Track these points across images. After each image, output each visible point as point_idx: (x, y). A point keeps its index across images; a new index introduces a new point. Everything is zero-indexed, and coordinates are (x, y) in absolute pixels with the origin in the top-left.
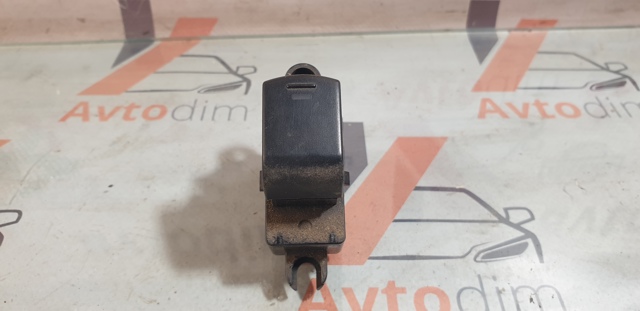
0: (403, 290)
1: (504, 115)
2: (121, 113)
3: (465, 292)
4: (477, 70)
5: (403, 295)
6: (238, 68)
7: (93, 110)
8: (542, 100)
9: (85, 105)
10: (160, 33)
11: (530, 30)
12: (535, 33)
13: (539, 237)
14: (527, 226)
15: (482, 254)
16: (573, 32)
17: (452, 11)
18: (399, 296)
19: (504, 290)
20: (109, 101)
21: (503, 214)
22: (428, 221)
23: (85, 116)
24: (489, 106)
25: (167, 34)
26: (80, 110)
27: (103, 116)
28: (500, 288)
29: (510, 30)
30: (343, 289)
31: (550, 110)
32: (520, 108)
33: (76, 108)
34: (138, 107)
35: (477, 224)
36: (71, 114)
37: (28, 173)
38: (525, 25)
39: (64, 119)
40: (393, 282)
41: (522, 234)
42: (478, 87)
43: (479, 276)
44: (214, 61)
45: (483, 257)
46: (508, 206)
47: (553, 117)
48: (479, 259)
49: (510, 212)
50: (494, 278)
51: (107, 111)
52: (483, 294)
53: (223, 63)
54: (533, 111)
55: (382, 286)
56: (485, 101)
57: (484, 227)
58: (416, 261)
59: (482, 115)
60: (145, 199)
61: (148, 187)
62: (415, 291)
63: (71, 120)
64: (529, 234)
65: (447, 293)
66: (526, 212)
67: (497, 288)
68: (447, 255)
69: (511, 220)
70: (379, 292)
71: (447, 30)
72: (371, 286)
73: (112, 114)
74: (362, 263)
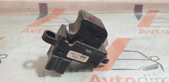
0: (121, 78)
1: (147, 33)
2: (38, 31)
3: (140, 79)
4: (138, 22)
5: (122, 80)
6: (71, 21)
7: (30, 30)
8: (157, 29)
9: (28, 29)
10: (49, 13)
11: (152, 13)
12: (153, 14)
13: (161, 64)
14: (158, 61)
15: (145, 69)
16: (164, 13)
17: (130, 8)
18: (120, 80)
19: (153, 78)
20: (34, 29)
21: (150, 58)
22: (127, 59)
23: (28, 32)
24: (142, 31)
25: (51, 13)
26: (26, 30)
27: (32, 32)
28: (152, 78)
29: (146, 13)
30: (103, 78)
31: (160, 32)
32: (151, 31)
33: (25, 30)
34: (43, 30)
35: (142, 60)
36: (24, 31)
37: (10, 45)
38: (150, 12)
39: (21, 32)
40: (118, 76)
41: (156, 63)
42: (139, 26)
43: (144, 75)
44: (64, 19)
45: (145, 70)
46: (151, 56)
47: (161, 33)
48: (144, 70)
49: (152, 57)
50: (149, 75)
51: (34, 30)
52: (146, 80)
53: (66, 20)
54: (155, 32)
55: (115, 77)
56: (141, 30)
57: (144, 61)
58: (125, 70)
59: (140, 33)
60: (43, 52)
61: (44, 49)
62: (125, 79)
63: (23, 33)
64: (158, 63)
65: (135, 79)
66: (157, 57)
67: (151, 78)
68: (134, 69)
69: (152, 59)
70: (114, 79)
71: (128, 13)
72: (112, 77)
73: (35, 31)
74: (109, 71)
